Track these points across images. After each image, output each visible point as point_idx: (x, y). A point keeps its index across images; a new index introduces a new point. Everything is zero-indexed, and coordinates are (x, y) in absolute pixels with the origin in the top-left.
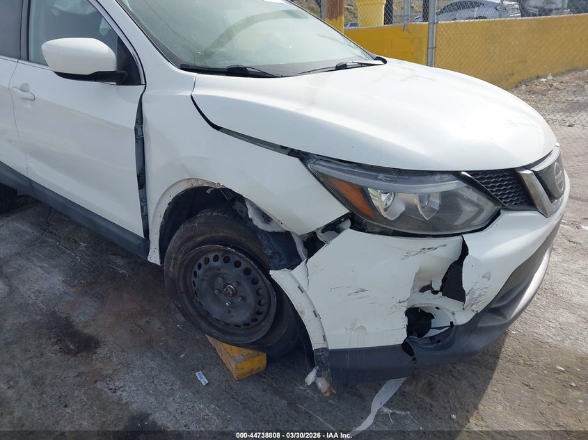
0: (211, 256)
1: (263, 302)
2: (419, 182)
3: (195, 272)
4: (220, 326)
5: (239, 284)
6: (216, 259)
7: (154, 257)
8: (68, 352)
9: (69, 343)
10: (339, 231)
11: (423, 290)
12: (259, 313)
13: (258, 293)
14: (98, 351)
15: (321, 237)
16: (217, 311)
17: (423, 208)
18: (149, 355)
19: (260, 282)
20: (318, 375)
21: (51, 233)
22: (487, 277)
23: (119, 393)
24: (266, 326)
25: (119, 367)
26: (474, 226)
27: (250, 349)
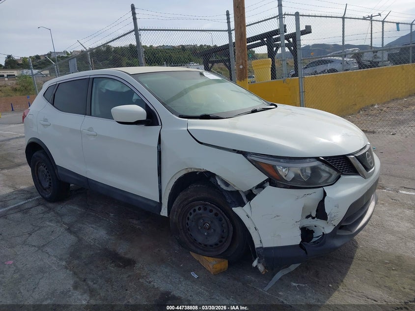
0: (197, 208)
1: (225, 231)
2: (299, 163)
3: (188, 217)
4: (201, 248)
5: (212, 222)
6: (200, 209)
7: (164, 212)
8: (119, 266)
9: (119, 263)
10: (264, 188)
11: (307, 217)
12: (223, 238)
13: (222, 226)
14: (136, 265)
15: (254, 191)
16: (200, 239)
17: (303, 175)
18: (164, 266)
19: (223, 219)
20: (259, 262)
21: (92, 209)
22: (337, 206)
23: (152, 283)
24: (227, 245)
25: (149, 272)
26: (328, 183)
27: (219, 258)
